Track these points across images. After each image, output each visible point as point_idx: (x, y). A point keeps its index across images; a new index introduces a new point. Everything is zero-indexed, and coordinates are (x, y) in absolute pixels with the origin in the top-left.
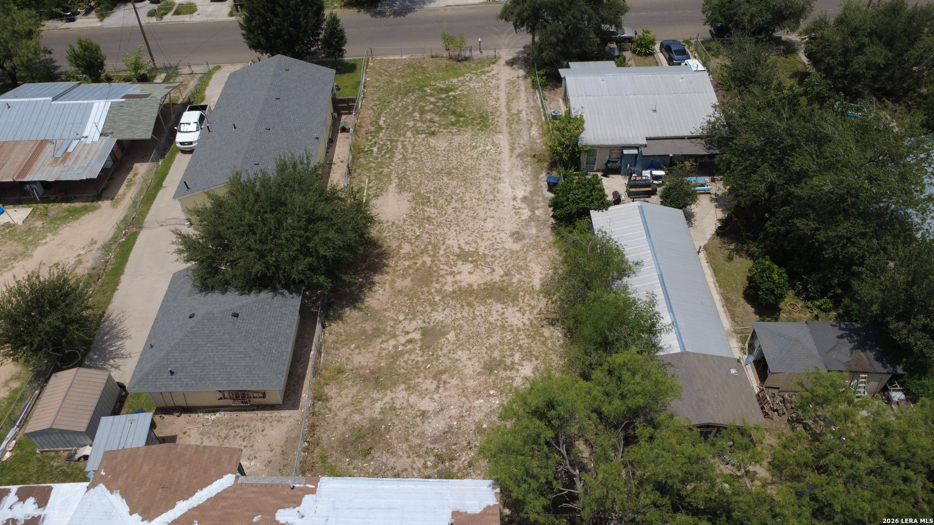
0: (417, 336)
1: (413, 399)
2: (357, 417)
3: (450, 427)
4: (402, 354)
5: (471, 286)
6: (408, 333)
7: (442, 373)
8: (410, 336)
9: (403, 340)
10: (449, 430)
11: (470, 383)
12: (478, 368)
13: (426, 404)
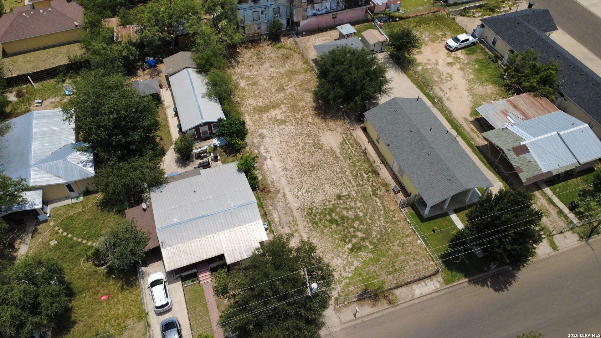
0: (286, 88)
1: (277, 70)
2: (292, 62)
3: (262, 66)
4: (288, 81)
5: (274, 110)
6: (290, 88)
7: (271, 79)
8: (288, 87)
9: (290, 85)
10: (262, 65)
11: (260, 78)
12: (259, 82)
13: (273, 70)
